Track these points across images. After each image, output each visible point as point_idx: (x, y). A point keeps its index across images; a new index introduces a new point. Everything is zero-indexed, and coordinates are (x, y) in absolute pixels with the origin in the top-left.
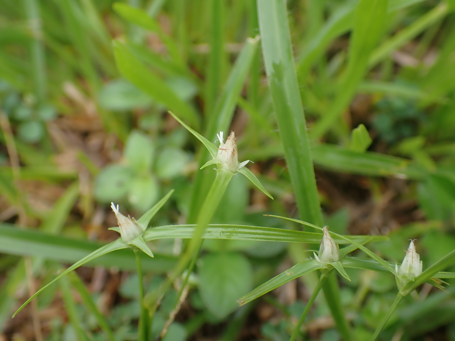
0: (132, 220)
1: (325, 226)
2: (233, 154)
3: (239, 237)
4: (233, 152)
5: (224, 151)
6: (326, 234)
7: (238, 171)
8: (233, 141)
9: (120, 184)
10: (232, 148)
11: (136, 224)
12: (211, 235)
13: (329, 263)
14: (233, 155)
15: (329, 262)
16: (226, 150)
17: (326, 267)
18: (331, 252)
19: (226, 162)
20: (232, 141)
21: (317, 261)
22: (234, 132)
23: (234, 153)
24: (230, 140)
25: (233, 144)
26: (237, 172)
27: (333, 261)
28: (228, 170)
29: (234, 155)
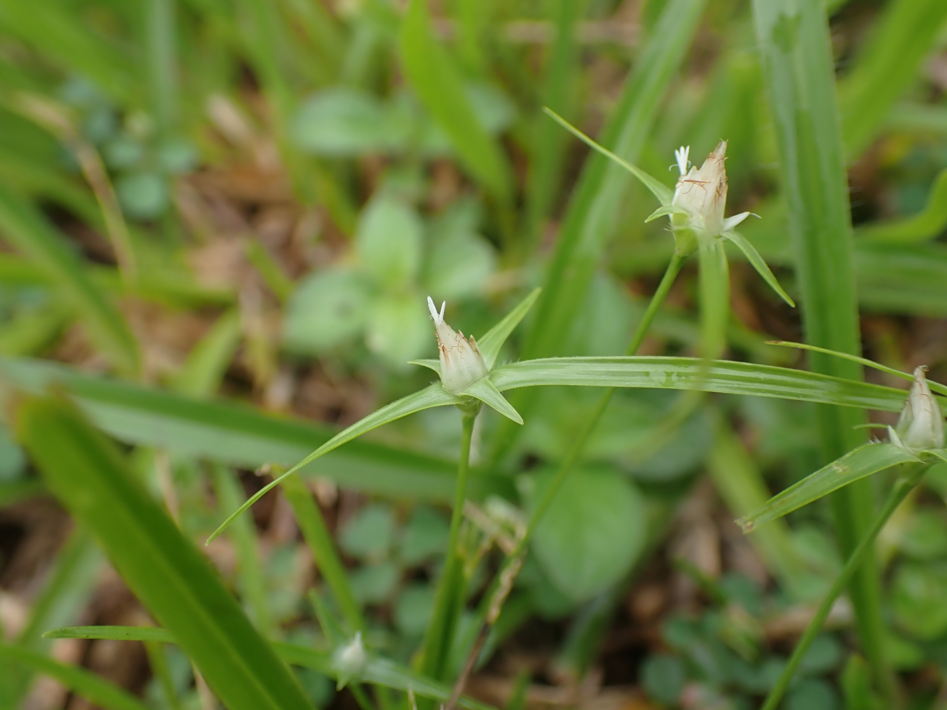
0: (469, 340)
1: (921, 367)
2: (718, 192)
3: (718, 387)
4: (718, 188)
5: (696, 185)
6: (921, 385)
7: (722, 234)
8: (721, 163)
9: (344, 311)
10: (718, 179)
11: (477, 351)
12: (652, 381)
13: (926, 451)
14: (717, 195)
15: (925, 449)
16: (702, 184)
17: (919, 460)
18: (929, 425)
19: (701, 212)
20: (718, 163)
21: (895, 446)
22: (725, 141)
23: (720, 192)
24: (715, 160)
25: (720, 171)
26: (720, 237)
27: (933, 447)
28: (702, 228)
29: (720, 197)
